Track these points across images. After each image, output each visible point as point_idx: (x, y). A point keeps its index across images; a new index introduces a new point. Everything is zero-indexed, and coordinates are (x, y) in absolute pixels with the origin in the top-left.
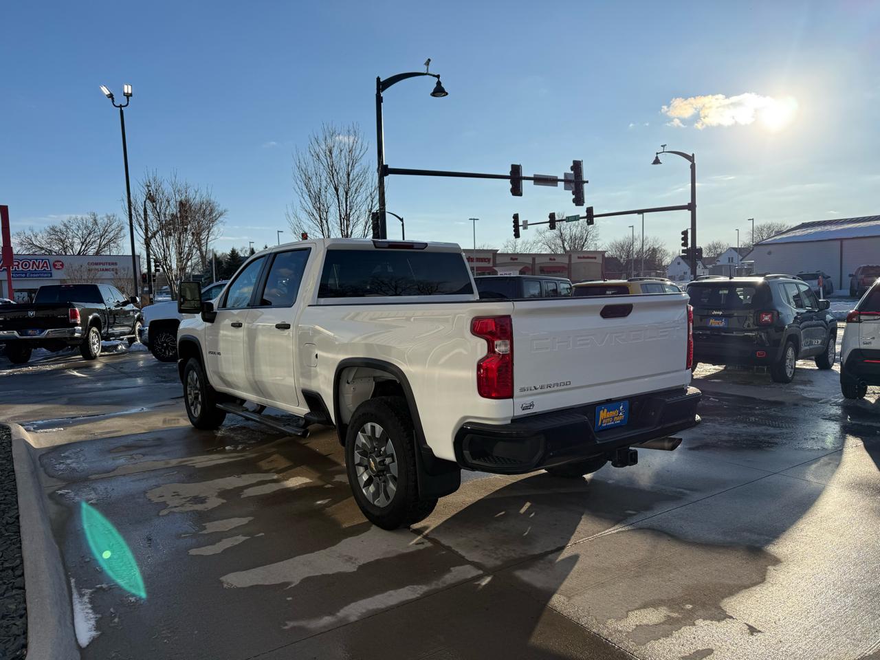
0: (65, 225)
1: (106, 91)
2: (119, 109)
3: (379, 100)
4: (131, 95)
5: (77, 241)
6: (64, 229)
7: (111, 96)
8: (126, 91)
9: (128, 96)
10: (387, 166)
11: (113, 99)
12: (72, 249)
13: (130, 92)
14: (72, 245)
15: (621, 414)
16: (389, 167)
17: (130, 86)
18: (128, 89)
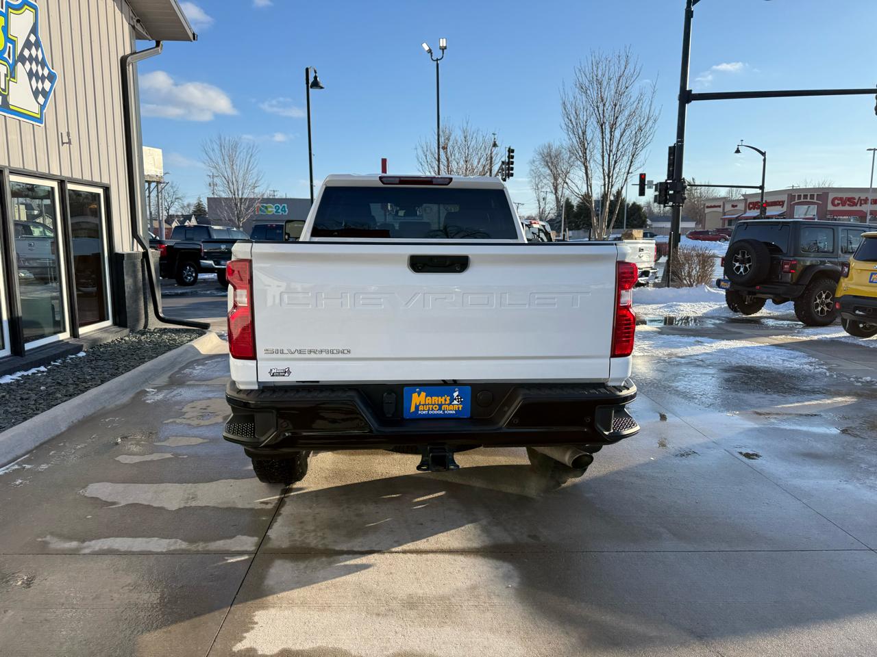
1: (427, 48)
2: (436, 62)
3: (689, 14)
4: (445, 48)
7: (430, 51)
8: (441, 45)
9: (443, 49)
10: (691, 91)
11: (432, 53)
13: (445, 45)
15: (455, 402)
16: (693, 92)
17: (444, 40)
18: (443, 43)
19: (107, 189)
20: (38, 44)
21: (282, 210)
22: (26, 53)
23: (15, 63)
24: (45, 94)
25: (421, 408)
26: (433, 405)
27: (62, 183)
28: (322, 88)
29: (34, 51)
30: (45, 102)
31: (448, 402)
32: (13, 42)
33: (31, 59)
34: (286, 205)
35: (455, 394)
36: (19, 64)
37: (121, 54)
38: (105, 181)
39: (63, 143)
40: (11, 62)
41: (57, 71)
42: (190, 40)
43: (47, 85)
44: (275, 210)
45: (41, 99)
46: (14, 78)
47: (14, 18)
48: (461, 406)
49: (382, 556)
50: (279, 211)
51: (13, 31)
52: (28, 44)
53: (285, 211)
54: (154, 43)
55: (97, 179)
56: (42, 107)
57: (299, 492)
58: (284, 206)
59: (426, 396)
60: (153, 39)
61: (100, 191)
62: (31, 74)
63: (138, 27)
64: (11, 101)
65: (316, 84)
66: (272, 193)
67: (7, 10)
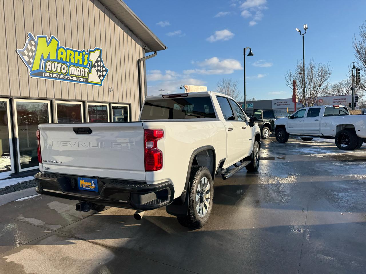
0: (340, 83)
1: (298, 30)
2: (302, 36)
4: (307, 28)
5: (345, 90)
6: (340, 85)
7: (300, 31)
8: (305, 27)
9: (306, 29)
11: (300, 32)
12: (342, 93)
13: (306, 27)
14: (342, 91)
15: (93, 185)
17: (306, 25)
18: (305, 26)
19: (130, 105)
20: (101, 61)
21: (251, 106)
22: (96, 64)
23: (92, 68)
24: (103, 76)
25: (83, 186)
26: (87, 185)
27: (110, 104)
28: (253, 55)
29: (99, 63)
30: (103, 79)
31: (91, 185)
32: (91, 62)
33: (98, 66)
34: (253, 104)
35: (93, 182)
36: (93, 68)
37: (138, 59)
38: (129, 102)
39: (110, 91)
40: (90, 68)
41: (109, 68)
42: (164, 49)
43: (104, 73)
44: (248, 106)
45: (102, 78)
46: (91, 73)
47: (92, 54)
48: (95, 187)
49: (85, 242)
50: (250, 106)
51: (91, 58)
52: (97, 61)
53: (252, 106)
54: (154, 52)
55: (125, 102)
56: (102, 80)
57: (99, 215)
58: (252, 105)
59: (84, 182)
60: (153, 51)
61: (128, 106)
62: (97, 71)
63: (146, 48)
64: (89, 80)
65: (250, 54)
66: (253, 99)
67: (89, 52)
